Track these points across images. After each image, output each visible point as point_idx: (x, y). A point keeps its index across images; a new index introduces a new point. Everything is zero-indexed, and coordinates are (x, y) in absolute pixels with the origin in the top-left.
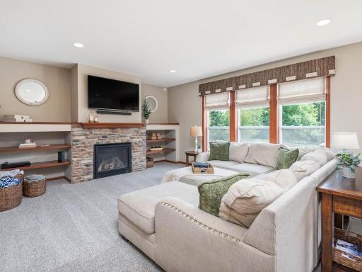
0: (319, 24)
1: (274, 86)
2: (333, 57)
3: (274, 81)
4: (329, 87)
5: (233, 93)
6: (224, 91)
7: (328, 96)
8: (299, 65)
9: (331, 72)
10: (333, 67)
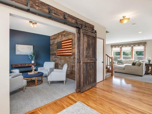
0: (139, 33)
1: (132, 47)
2: (146, 42)
3: (133, 46)
4: (145, 48)
5: (121, 48)
6: (119, 47)
7: (145, 50)
8: (138, 43)
9: (146, 45)
10: (146, 44)
